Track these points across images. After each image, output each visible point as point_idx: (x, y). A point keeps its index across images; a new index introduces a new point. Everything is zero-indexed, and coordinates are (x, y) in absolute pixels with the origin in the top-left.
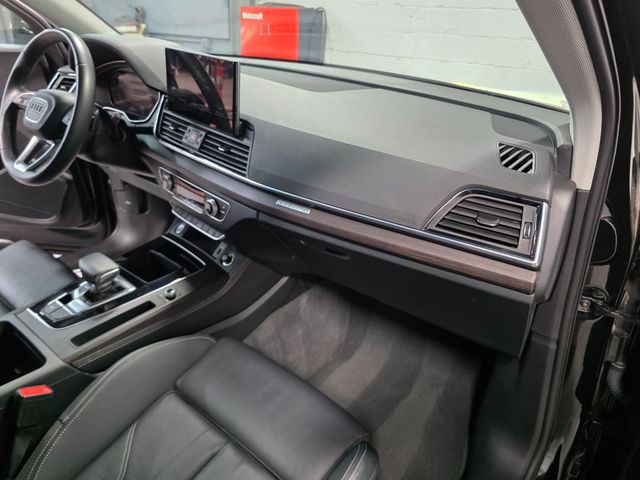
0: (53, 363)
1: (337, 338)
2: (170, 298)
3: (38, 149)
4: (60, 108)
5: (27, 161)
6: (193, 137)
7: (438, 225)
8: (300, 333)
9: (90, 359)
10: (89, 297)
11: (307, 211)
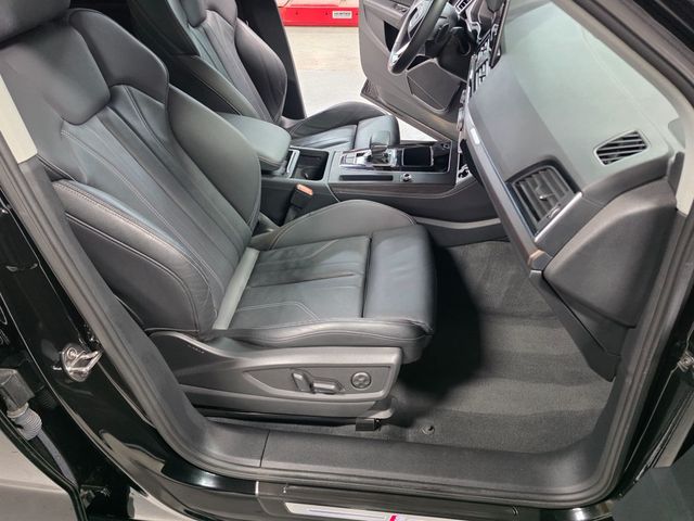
0: (324, 182)
10: (370, 158)
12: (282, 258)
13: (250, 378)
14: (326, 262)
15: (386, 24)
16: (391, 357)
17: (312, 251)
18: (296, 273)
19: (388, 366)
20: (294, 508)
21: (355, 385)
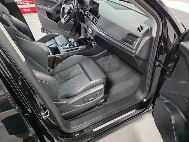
0: (62, 54)
1: (117, 67)
2: (82, 48)
3: (67, 17)
4: (70, 9)
5: (64, 19)
6: (91, 17)
7: (122, 40)
8: (108, 63)
9: (67, 55)
10: (69, 45)
11: (104, 35)
12: (59, 76)
13: (73, 106)
14: (73, 73)
15: (46, 11)
16: (102, 86)
17: (67, 71)
18: (67, 78)
19: (103, 88)
20: (95, 130)
21: (97, 96)
